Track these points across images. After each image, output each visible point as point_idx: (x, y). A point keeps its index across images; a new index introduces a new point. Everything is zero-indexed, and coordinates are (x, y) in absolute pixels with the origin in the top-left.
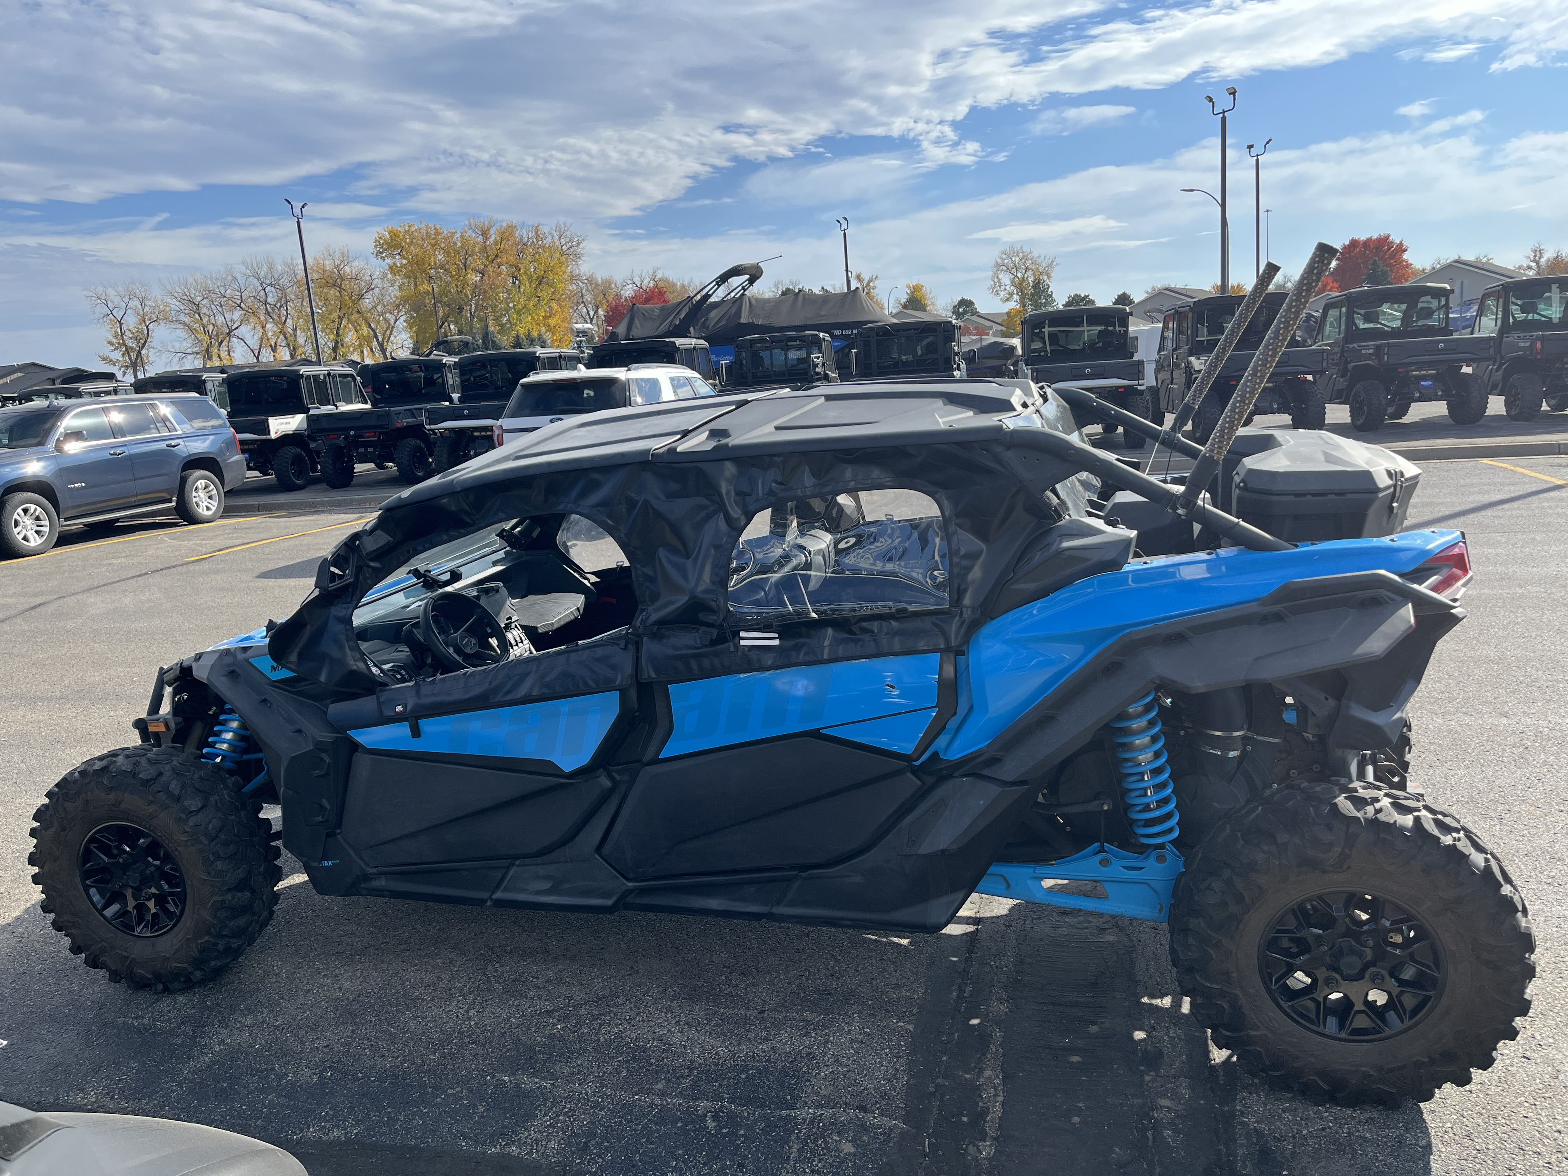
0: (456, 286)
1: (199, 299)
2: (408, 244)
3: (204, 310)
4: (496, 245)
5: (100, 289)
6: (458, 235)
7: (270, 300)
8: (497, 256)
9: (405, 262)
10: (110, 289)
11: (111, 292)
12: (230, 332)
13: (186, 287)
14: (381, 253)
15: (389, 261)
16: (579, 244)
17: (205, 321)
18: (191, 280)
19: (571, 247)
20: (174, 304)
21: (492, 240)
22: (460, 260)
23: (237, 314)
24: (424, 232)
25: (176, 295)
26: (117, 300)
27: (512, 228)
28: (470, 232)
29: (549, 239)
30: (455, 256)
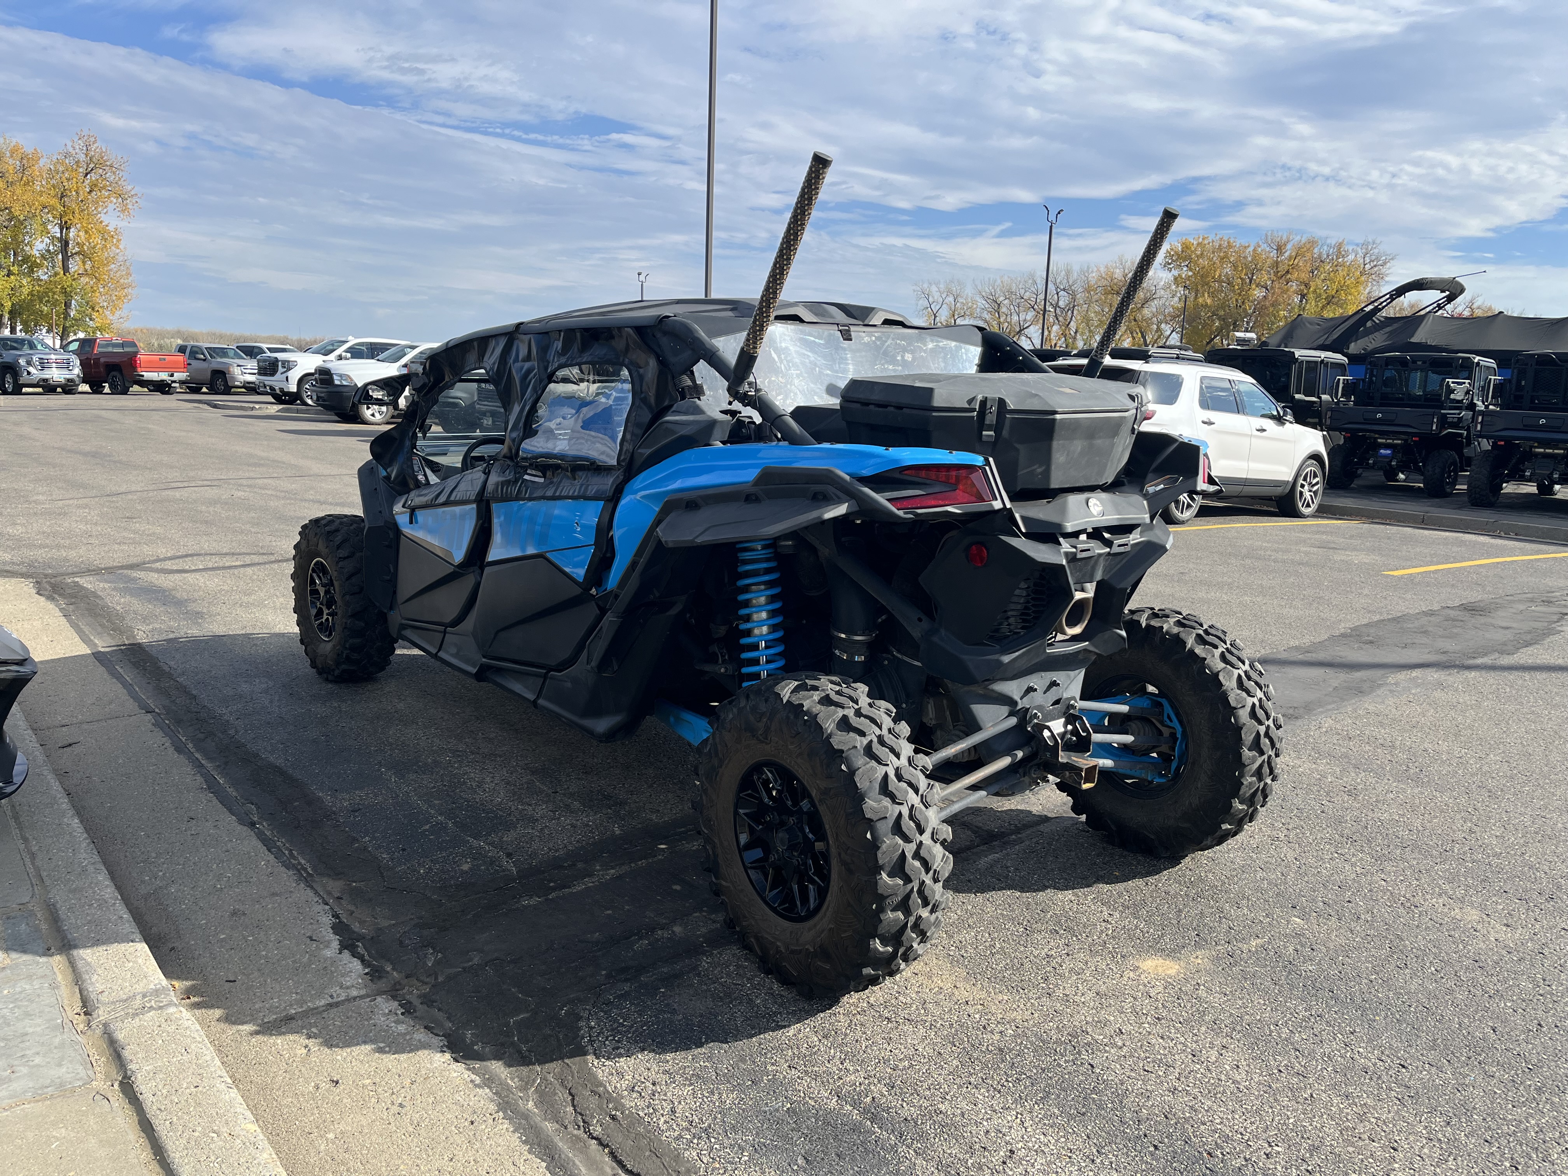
0: (1237, 300)
1: (1001, 299)
2: (1197, 257)
3: (1004, 309)
4: (1290, 260)
5: (926, 286)
6: (1251, 249)
7: (1061, 304)
8: (1288, 272)
9: (1190, 273)
10: (934, 286)
11: (934, 289)
12: (1021, 331)
13: (993, 288)
14: (1170, 264)
15: (1175, 273)
16: (1385, 263)
17: (1002, 320)
18: (999, 281)
19: (1375, 266)
20: (982, 302)
21: (1287, 254)
22: (1246, 274)
23: (1030, 315)
24: (1217, 245)
25: (984, 294)
26: (936, 295)
27: (1313, 243)
28: (1264, 246)
29: (1351, 257)
30: (1242, 270)
